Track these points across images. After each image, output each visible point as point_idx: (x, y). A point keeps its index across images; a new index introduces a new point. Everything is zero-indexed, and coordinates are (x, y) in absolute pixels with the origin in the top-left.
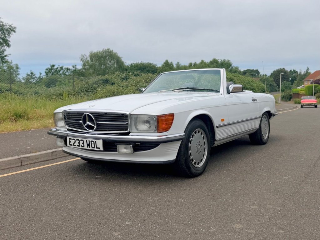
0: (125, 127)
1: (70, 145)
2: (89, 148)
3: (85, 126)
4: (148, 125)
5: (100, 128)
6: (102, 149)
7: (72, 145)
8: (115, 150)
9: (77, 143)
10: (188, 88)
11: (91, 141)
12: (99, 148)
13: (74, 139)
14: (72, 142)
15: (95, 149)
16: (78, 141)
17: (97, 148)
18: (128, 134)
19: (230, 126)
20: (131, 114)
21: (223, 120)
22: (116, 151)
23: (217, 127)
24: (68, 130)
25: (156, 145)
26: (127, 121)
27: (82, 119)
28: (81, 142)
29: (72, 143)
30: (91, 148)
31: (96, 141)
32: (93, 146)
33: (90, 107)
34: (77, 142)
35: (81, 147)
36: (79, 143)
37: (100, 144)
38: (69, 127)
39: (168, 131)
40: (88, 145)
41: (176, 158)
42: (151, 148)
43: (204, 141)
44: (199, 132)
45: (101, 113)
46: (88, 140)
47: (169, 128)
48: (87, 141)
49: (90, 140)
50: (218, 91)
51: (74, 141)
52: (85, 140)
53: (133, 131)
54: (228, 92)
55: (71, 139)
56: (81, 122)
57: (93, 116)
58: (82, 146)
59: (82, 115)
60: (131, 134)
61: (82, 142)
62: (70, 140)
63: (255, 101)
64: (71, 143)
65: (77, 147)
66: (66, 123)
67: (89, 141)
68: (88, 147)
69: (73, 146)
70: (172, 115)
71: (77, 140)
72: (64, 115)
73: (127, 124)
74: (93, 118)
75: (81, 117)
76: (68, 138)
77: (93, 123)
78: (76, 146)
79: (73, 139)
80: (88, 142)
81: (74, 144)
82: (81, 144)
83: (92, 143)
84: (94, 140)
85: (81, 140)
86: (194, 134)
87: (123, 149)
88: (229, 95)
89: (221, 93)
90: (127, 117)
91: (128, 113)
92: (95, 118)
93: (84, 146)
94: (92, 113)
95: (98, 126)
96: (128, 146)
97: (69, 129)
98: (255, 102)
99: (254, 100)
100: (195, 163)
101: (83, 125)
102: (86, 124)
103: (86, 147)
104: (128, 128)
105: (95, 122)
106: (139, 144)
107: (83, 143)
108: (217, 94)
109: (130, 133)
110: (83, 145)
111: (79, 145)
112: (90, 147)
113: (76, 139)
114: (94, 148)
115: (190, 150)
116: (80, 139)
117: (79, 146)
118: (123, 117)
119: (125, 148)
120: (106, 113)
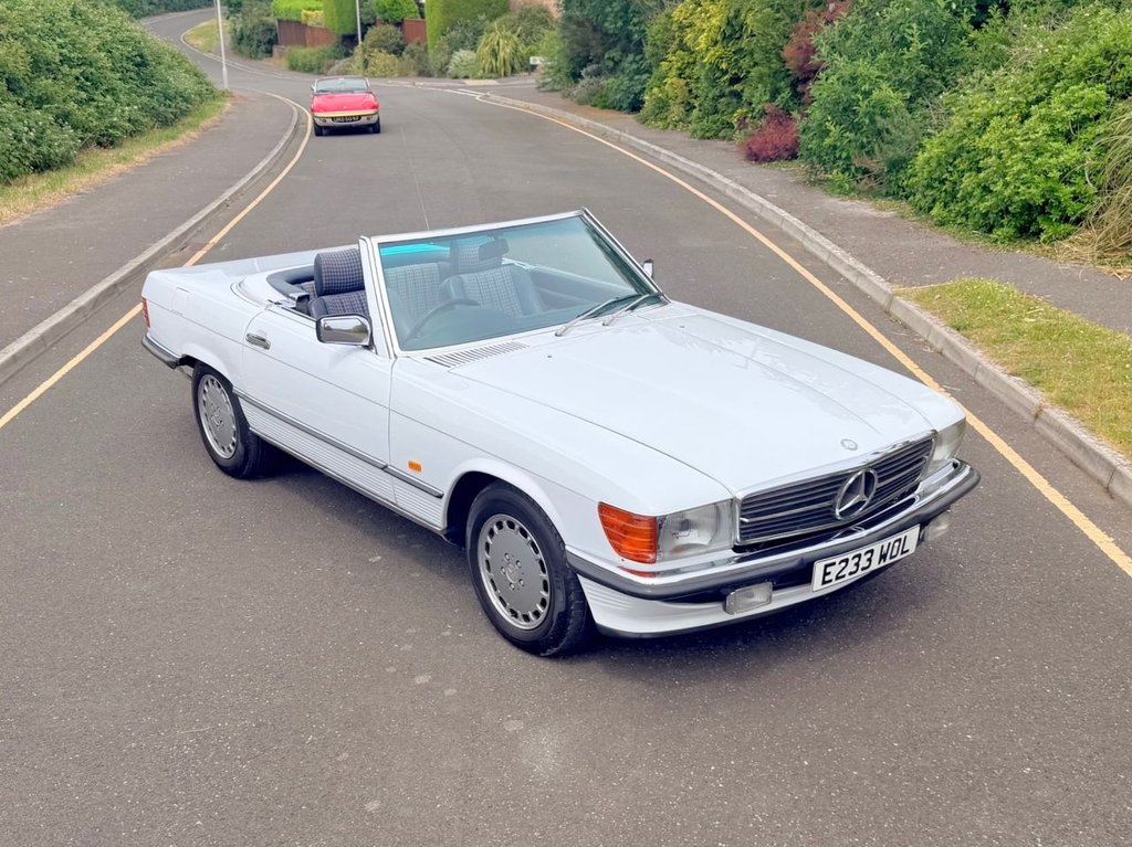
1: (825, 582)
3: (841, 513)
12: (907, 551)
14: (837, 569)
16: (856, 560)
17: (903, 553)
31: (906, 537)
32: (894, 554)
34: (852, 563)
35: (858, 574)
36: (857, 564)
40: (883, 557)
48: (883, 547)
49: (893, 540)
55: (834, 564)
58: (863, 569)
61: (869, 555)
62: (829, 569)
65: (847, 577)
67: (889, 544)
68: (879, 563)
69: (833, 583)
71: (855, 557)
80: (885, 549)
81: (840, 575)
82: (863, 563)
83: (897, 544)
85: (867, 553)
92: (878, 475)
93: (868, 567)
103: (874, 565)
110: (866, 564)
111: (854, 569)
112: (885, 561)
117: (856, 572)
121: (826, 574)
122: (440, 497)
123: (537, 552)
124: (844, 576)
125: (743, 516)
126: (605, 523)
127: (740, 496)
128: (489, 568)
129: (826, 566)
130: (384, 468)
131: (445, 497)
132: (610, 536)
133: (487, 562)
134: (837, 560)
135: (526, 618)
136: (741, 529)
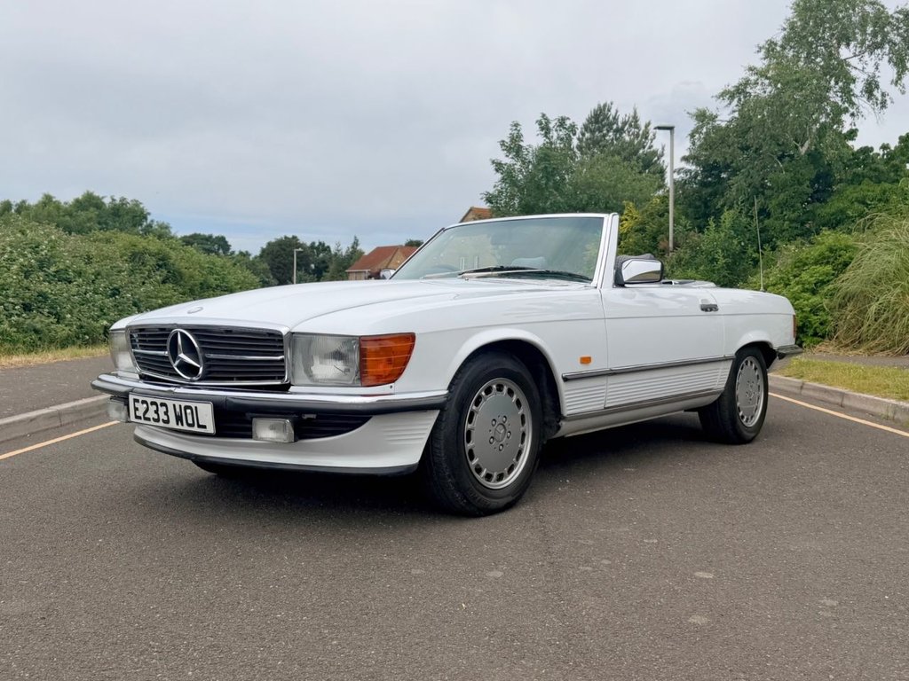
0: (277, 370)
1: (137, 417)
2: (180, 427)
3: (178, 367)
4: (340, 365)
5: (215, 372)
6: (211, 429)
7: (140, 418)
8: (247, 432)
9: (151, 414)
10: (502, 269)
11: (186, 407)
12: (204, 427)
13: (146, 402)
14: (142, 408)
15: (196, 429)
16: (154, 407)
17: (199, 426)
18: (284, 389)
19: (611, 380)
20: (293, 333)
21: (586, 360)
22: (250, 437)
23: (566, 379)
24: (143, 377)
25: (359, 422)
26: (282, 353)
27: (168, 345)
28: (162, 410)
29: (140, 413)
30: (185, 427)
31: (196, 408)
32: (190, 421)
33: (189, 313)
35: (161, 424)
36: (156, 412)
37: (206, 415)
38: (144, 368)
39: (393, 381)
40: (179, 419)
41: (420, 461)
42: (345, 429)
43: (520, 412)
44: (500, 388)
45: (217, 329)
46: (177, 404)
47: (400, 374)
48: (174, 405)
49: (184, 404)
50: (587, 279)
51: (145, 405)
52: (170, 403)
53: (298, 382)
54: (619, 282)
55: (138, 401)
56: (166, 353)
57: (196, 336)
58: (164, 421)
59: (167, 335)
60: (292, 389)
61: (164, 409)
62: (137, 405)
63: (711, 310)
64: (138, 413)
65: (152, 422)
66: (137, 358)
67: (180, 406)
68: (178, 424)
69: (142, 421)
70: (410, 338)
71: (153, 403)
72: (131, 336)
73: (282, 361)
74: (196, 345)
75: (165, 341)
76: (131, 398)
77: (196, 359)
78: (148, 419)
79: (144, 402)
80: (178, 410)
81: (146, 416)
82: (162, 416)
83: (188, 411)
84: (193, 405)
85: (162, 405)
86: (483, 393)
87: (266, 431)
88: (620, 290)
89: (594, 283)
90: (281, 341)
91: (284, 331)
92: (200, 343)
93: (167, 422)
94: (193, 329)
95: (210, 366)
96: (280, 421)
97: (146, 375)
98: (712, 312)
99: (709, 308)
100: (489, 477)
101: (172, 362)
102: (177, 362)
103: (173, 424)
104: (284, 372)
105: (200, 355)
106: (313, 419)
107: (166, 413)
108: (581, 285)
109: (289, 385)
110: (166, 418)
111: (156, 417)
112: (182, 425)
113: (149, 400)
114: (192, 425)
115: (469, 441)
116: (159, 401)
117: (157, 420)
118: (270, 341)
119: (272, 428)
120: (229, 331)
121: (136, 409)
129: (134, 401)
134: (140, 398)
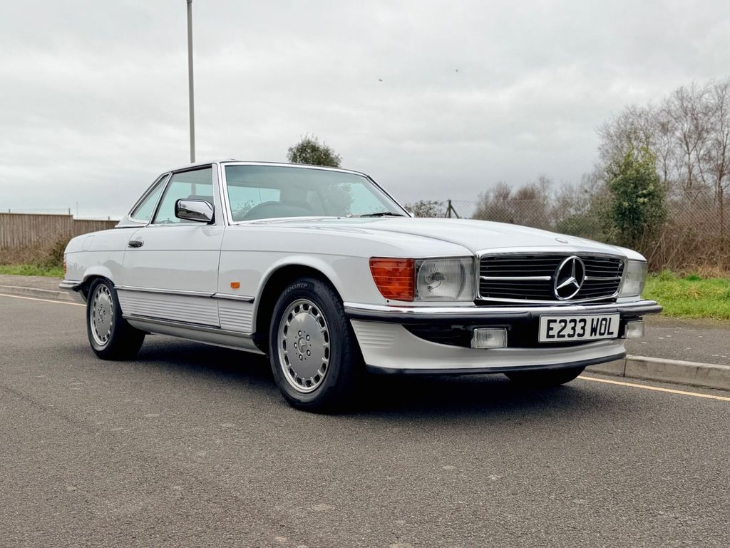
2: (592, 338)
3: (558, 290)
6: (616, 334)
7: (553, 336)
9: (568, 331)
11: (603, 319)
12: (612, 333)
13: (565, 321)
14: (557, 327)
15: (605, 337)
16: (573, 324)
17: (609, 333)
28: (580, 325)
29: (555, 332)
30: (598, 336)
31: (610, 319)
32: (602, 331)
36: (573, 328)
37: (615, 323)
40: (594, 330)
46: (595, 318)
48: (593, 320)
49: (601, 317)
51: (563, 324)
52: (589, 319)
55: (555, 321)
58: (579, 335)
60: (618, 301)
61: (582, 324)
62: (552, 325)
64: (551, 333)
67: (598, 319)
68: (591, 335)
73: (619, 280)
76: (545, 319)
79: (561, 321)
80: (595, 323)
81: (561, 333)
82: (579, 330)
83: (604, 322)
84: (608, 317)
85: (582, 320)
93: (582, 335)
105: (583, 277)
107: (583, 328)
109: (616, 298)
110: (581, 332)
111: (572, 332)
112: (595, 335)
114: (604, 334)
116: (578, 319)
117: (573, 335)
121: (550, 329)
122: (251, 301)
123: (323, 325)
124: (563, 336)
125: (482, 274)
126: (374, 271)
127: (481, 253)
128: (285, 347)
129: (549, 322)
130: (212, 297)
131: (255, 302)
132: (378, 283)
133: (284, 342)
134: (558, 319)
135: (309, 384)
136: (481, 285)
